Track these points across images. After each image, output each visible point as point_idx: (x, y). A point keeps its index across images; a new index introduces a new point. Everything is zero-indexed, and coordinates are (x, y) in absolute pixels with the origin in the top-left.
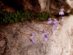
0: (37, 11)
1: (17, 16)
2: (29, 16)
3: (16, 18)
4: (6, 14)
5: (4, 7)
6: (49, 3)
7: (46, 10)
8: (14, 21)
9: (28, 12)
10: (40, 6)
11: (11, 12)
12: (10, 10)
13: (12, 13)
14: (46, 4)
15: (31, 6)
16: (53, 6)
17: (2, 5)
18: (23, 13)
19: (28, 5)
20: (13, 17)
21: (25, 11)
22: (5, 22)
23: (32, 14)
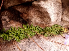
0: (46, 24)
1: (23, 32)
2: (37, 30)
3: (21, 35)
4: (10, 29)
5: (9, 23)
6: (60, 14)
7: (57, 23)
8: (20, 38)
9: (35, 26)
10: (50, 19)
11: (17, 27)
12: (16, 26)
13: (18, 29)
14: (57, 16)
15: (39, 19)
16: (66, 18)
17: (7, 20)
18: (30, 28)
19: (35, 19)
20: (19, 33)
21: (32, 25)
22: (9, 40)
23: (41, 28)
